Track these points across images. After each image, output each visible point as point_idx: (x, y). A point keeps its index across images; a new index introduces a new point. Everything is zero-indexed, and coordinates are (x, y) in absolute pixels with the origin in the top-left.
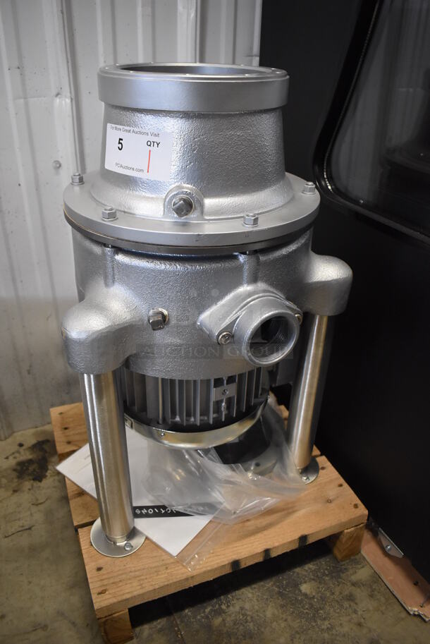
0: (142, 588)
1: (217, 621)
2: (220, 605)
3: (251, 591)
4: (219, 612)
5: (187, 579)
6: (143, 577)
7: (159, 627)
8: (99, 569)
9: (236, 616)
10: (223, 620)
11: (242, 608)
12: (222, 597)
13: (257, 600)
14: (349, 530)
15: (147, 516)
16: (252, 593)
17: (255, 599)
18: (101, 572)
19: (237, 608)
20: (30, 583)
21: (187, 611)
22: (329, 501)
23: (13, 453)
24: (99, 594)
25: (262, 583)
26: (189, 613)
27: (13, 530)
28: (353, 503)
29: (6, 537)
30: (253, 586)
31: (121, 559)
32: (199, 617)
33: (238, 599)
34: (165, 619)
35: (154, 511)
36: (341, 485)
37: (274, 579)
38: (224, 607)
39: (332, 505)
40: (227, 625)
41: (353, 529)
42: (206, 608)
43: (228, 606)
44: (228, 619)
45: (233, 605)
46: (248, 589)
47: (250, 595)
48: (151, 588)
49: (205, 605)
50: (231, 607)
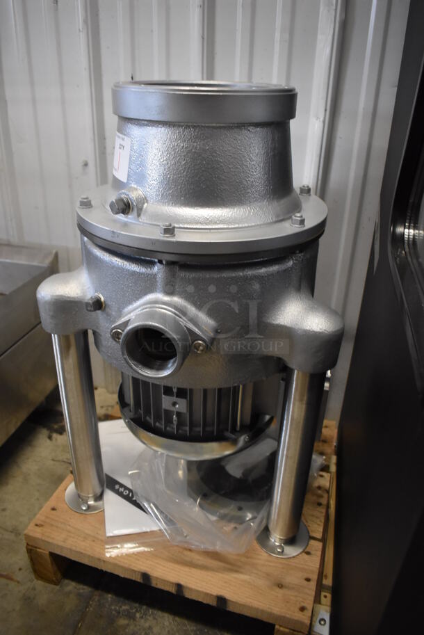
0: (64, 542)
1: (123, 621)
2: (137, 611)
3: (171, 621)
4: (131, 617)
5: (99, 560)
6: (73, 535)
7: (81, 591)
8: (53, 509)
9: (140, 630)
10: (128, 625)
11: (150, 628)
12: (144, 607)
13: (169, 631)
14: (282, 629)
15: (121, 494)
16: (170, 623)
17: (167, 630)
18: (54, 512)
19: (147, 625)
20: (38, 499)
21: (110, 596)
22: (280, 586)
23: (109, 406)
24: (37, 525)
25: (186, 622)
26: (109, 599)
27: (61, 458)
28: (303, 604)
29: (53, 460)
30: (177, 619)
31: (73, 512)
32: (113, 608)
33: (154, 618)
34: (90, 589)
35: (129, 494)
36: (308, 580)
37: (200, 627)
38: (138, 615)
39: (280, 592)
40: (127, 630)
41: (287, 630)
42: (125, 605)
43: (142, 617)
44: (131, 627)
45: (146, 620)
46: (171, 617)
47: (167, 623)
48: (69, 547)
49: (127, 602)
50: (143, 621)
